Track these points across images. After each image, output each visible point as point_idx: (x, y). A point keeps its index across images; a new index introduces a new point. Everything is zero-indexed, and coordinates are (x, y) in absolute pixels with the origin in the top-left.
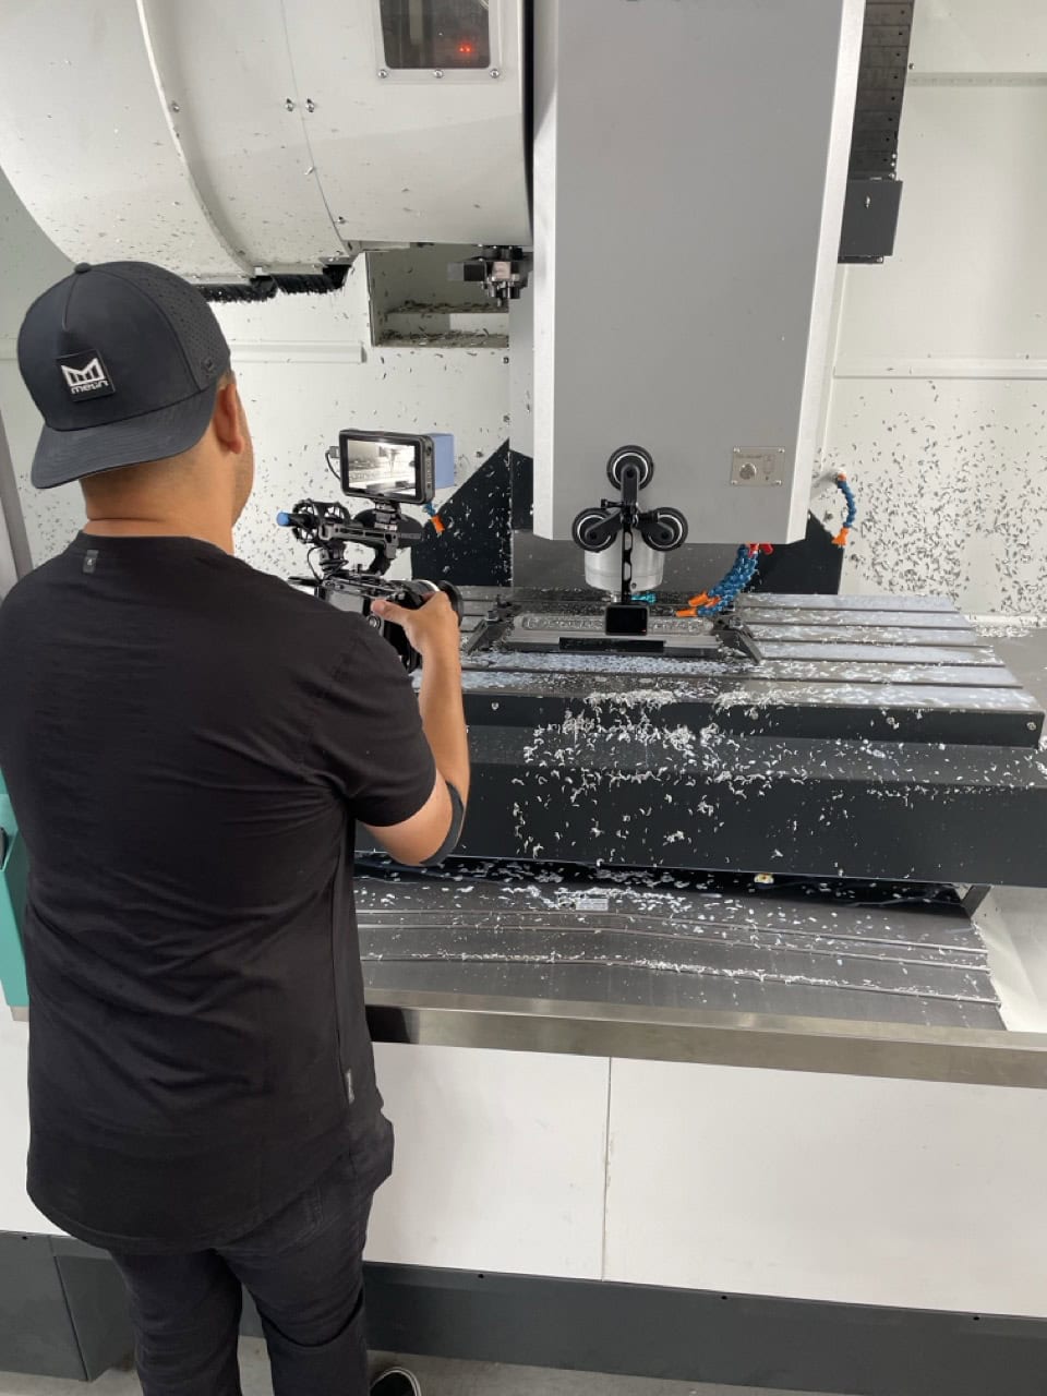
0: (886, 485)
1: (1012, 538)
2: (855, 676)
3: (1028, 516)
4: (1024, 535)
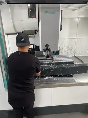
2: (61, 60)
3: (72, 48)
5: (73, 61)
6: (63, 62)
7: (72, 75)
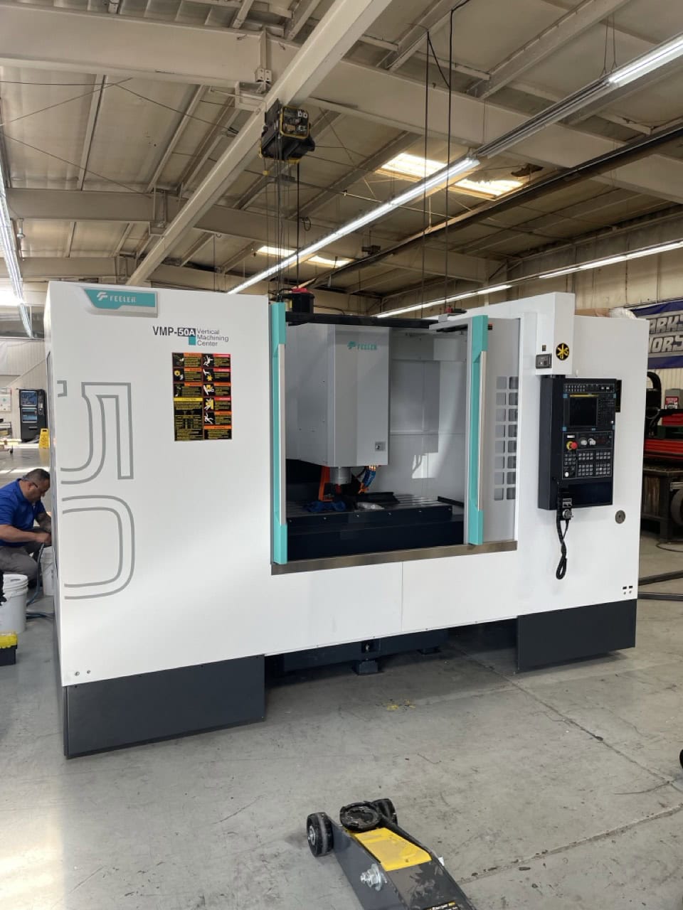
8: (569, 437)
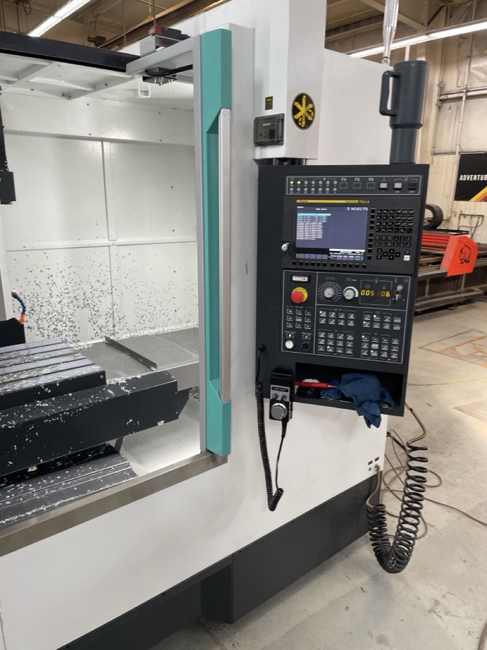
0: (36, 294)
1: (92, 309)
2: (26, 376)
3: (96, 300)
4: (96, 307)
5: (96, 369)
6: (37, 388)
7: (113, 443)
8: (295, 278)
